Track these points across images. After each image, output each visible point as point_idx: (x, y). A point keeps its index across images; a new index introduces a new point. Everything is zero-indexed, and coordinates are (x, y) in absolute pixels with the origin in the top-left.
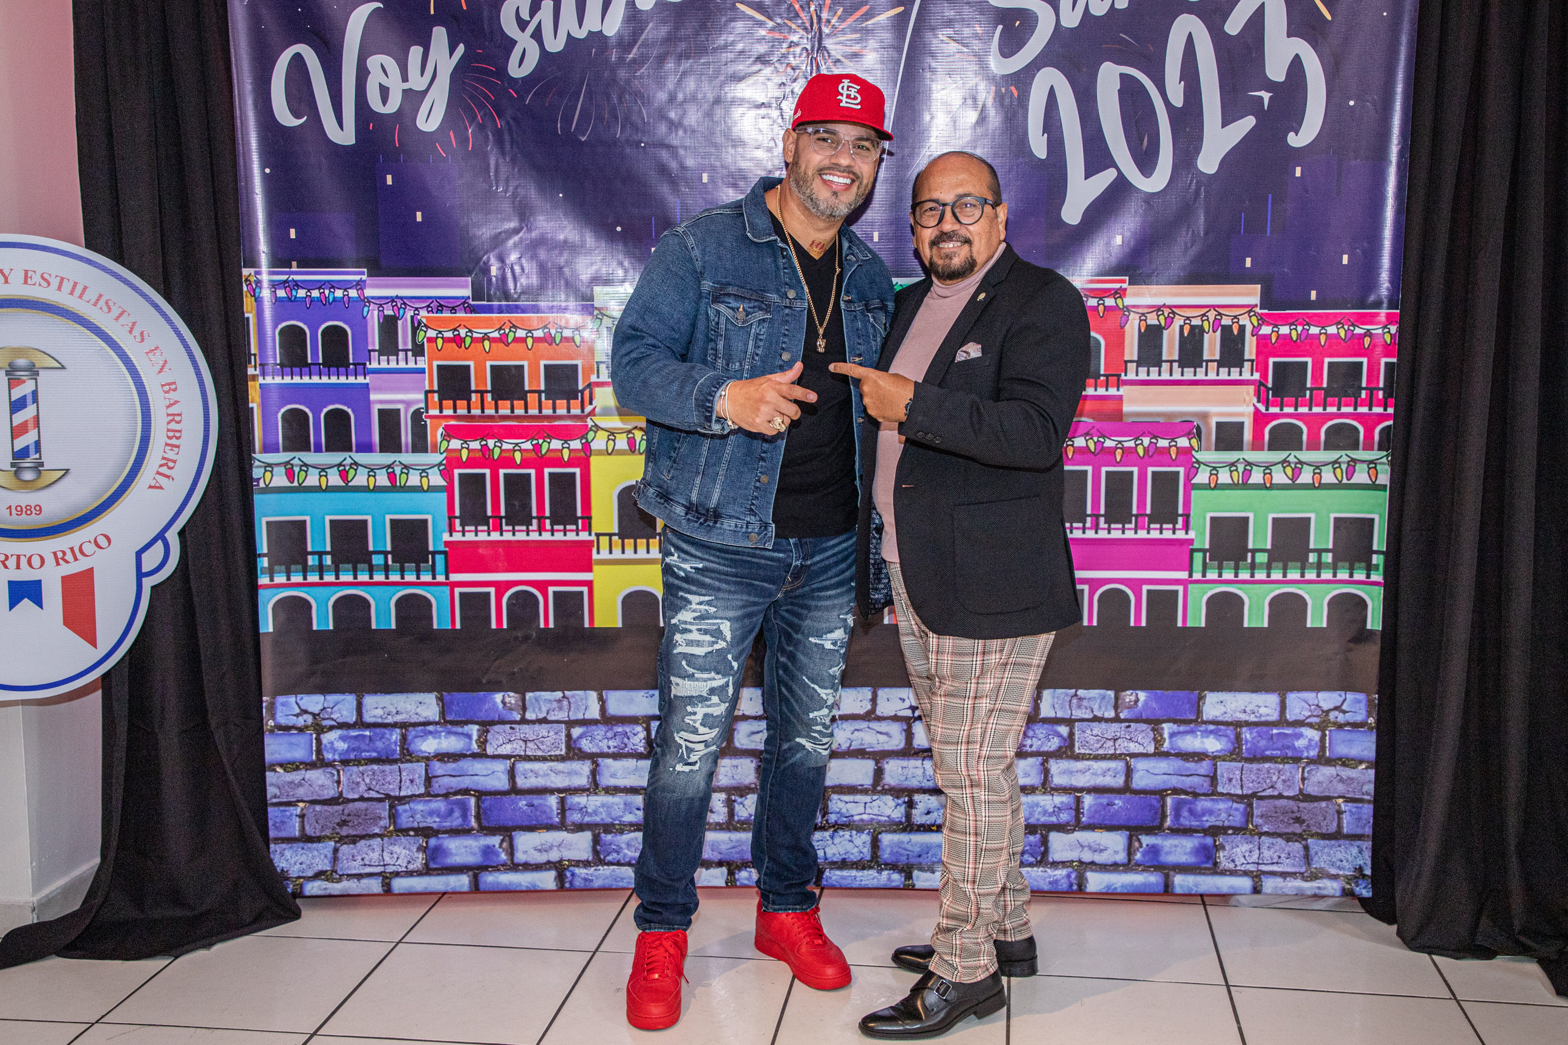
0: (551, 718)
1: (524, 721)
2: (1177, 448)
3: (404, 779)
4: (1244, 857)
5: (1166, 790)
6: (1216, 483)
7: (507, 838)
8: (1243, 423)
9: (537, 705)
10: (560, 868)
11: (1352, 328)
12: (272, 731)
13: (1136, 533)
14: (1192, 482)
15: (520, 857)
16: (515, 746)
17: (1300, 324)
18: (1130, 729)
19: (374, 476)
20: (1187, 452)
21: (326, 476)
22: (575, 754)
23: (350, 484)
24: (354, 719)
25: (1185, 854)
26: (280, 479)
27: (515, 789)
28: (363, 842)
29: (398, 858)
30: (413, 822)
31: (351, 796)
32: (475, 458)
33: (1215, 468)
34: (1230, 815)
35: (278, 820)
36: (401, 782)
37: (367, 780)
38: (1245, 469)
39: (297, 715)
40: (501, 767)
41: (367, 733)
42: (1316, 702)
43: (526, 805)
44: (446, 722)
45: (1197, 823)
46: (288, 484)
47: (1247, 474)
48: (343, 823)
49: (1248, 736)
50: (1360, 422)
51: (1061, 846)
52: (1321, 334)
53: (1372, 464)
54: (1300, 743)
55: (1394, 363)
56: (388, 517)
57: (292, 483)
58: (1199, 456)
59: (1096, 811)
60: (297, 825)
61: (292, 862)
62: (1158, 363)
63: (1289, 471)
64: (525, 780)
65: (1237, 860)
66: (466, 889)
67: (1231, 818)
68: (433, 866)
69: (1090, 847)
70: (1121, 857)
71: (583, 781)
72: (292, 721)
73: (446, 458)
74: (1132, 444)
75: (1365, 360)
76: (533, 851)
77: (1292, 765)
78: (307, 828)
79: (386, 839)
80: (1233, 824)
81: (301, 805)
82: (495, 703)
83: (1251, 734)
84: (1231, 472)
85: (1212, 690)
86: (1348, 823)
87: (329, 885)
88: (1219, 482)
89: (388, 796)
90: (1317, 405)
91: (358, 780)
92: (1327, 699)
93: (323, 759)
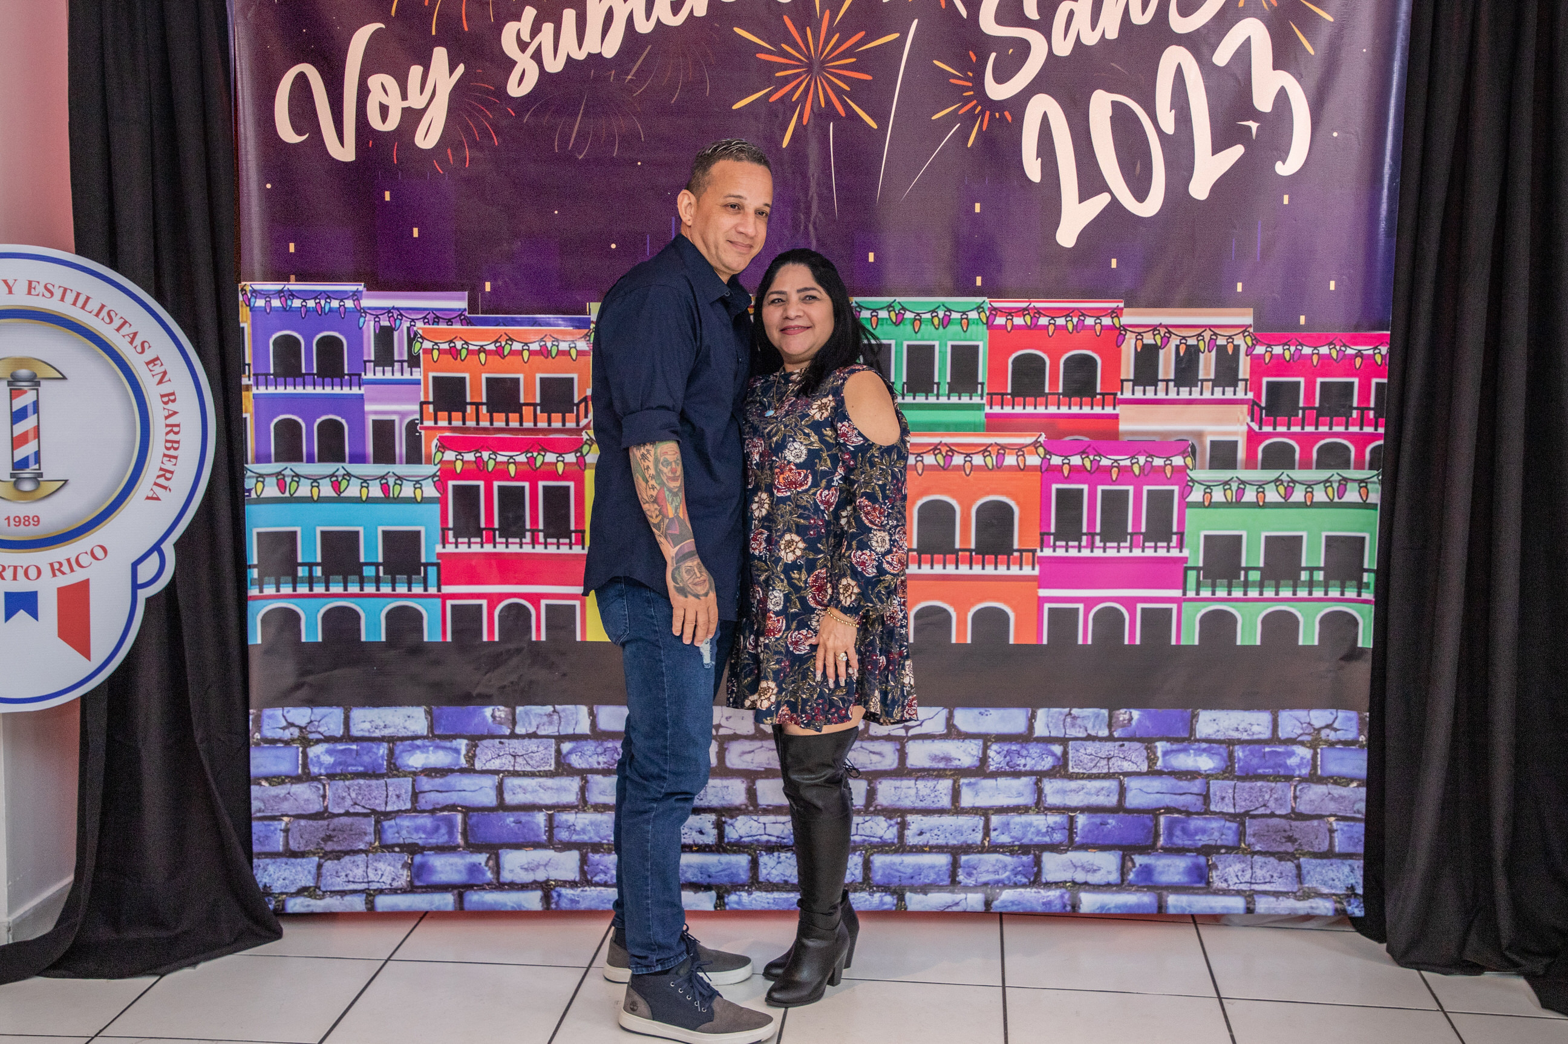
0: (541, 732)
1: (513, 736)
2: (1172, 467)
3: (390, 794)
4: (1237, 876)
5: (1160, 809)
6: (1210, 502)
7: (493, 856)
8: (1236, 442)
9: (527, 719)
10: (546, 888)
11: (1343, 349)
12: (257, 744)
13: (1131, 551)
14: (1187, 500)
15: (506, 876)
16: (503, 760)
17: (1293, 345)
18: (1123, 748)
19: (367, 487)
20: (1180, 471)
21: (318, 487)
22: (564, 770)
23: (342, 495)
24: (341, 733)
25: (1179, 873)
26: (271, 490)
27: (502, 806)
28: (347, 859)
29: (382, 875)
30: (399, 838)
31: (336, 811)
32: (468, 471)
33: (1209, 487)
34: (1222, 834)
35: (261, 834)
36: (387, 797)
37: (353, 795)
38: (1239, 488)
39: (284, 728)
40: (490, 782)
41: (354, 747)
42: (1308, 721)
43: (514, 822)
44: (435, 736)
45: (1190, 842)
46: (279, 495)
47: (1241, 492)
48: (328, 838)
49: (1241, 754)
50: (1351, 442)
51: (1054, 866)
52: (1313, 354)
53: (1363, 483)
54: (1292, 761)
55: (1384, 384)
56: (380, 529)
57: (283, 493)
58: (1194, 474)
59: (1090, 830)
60: (281, 839)
61: (275, 877)
62: (1154, 382)
63: (1282, 489)
64: (513, 796)
65: (1229, 879)
66: (450, 907)
67: (1224, 837)
68: (418, 883)
69: (1083, 868)
70: (1114, 877)
71: (571, 797)
72: (279, 734)
73: (440, 469)
74: (1128, 463)
75: (1356, 381)
76: (519, 870)
77: (1283, 784)
78: (291, 842)
79: (371, 855)
80: (1226, 843)
81: (286, 819)
82: (484, 718)
83: (1243, 752)
84: (1225, 490)
85: (1205, 708)
86: (1339, 841)
87: (312, 902)
88: (1213, 500)
89: (374, 812)
90: (1309, 425)
91: (344, 794)
92: (1319, 717)
93: (309, 773)
